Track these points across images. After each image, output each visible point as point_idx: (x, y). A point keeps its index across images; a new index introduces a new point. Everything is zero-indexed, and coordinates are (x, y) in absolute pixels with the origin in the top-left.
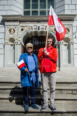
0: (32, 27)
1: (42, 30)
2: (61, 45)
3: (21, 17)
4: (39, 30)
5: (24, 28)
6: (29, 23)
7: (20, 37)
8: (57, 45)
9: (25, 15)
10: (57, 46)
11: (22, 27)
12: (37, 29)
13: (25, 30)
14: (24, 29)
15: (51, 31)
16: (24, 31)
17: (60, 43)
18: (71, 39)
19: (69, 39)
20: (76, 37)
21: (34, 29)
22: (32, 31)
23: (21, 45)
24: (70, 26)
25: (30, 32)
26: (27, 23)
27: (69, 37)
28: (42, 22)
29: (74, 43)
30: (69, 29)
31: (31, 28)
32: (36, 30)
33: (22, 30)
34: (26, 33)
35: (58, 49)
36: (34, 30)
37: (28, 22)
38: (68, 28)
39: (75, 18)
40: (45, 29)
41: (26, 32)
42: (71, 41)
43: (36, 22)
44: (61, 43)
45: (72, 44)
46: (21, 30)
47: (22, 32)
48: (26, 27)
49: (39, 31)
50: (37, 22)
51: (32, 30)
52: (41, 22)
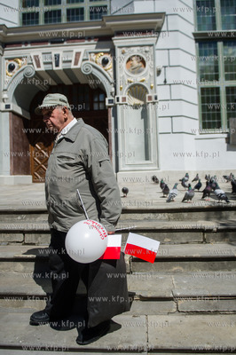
0: (36, 57)
1: (67, 66)
2: (119, 108)
3: (7, 33)
4: (57, 65)
5: (17, 62)
6: (29, 46)
7: (5, 90)
8: (110, 107)
9: (24, 23)
10: (111, 111)
11: (10, 59)
12: (51, 63)
13: (19, 67)
14: (16, 65)
15: (94, 67)
16: (16, 71)
17: (118, 101)
18: (151, 88)
19: (144, 87)
20: (165, 82)
21: (45, 63)
22: (37, 69)
23: (10, 111)
24: (147, 49)
25: (34, 73)
26: (23, 46)
27: (143, 81)
28: (65, 43)
29: (159, 99)
30: (145, 59)
31: (34, 62)
32: (49, 67)
33: (11, 68)
34: (21, 77)
35: (113, 119)
36: (43, 68)
37: (26, 43)
38: (141, 55)
39: (165, 24)
40: (76, 63)
41: (22, 74)
42: (150, 94)
43: (49, 44)
44: (121, 102)
45: (154, 103)
46: (7, 70)
47: (11, 74)
48: (21, 58)
49: (57, 68)
50: (52, 43)
51: (39, 66)
52: (62, 42)
